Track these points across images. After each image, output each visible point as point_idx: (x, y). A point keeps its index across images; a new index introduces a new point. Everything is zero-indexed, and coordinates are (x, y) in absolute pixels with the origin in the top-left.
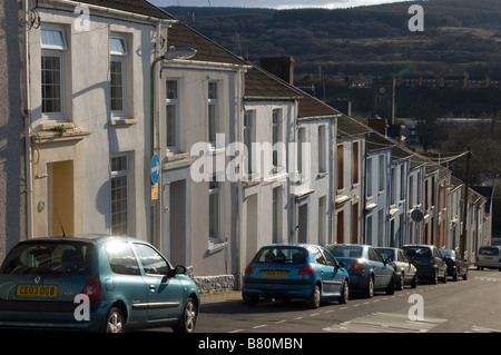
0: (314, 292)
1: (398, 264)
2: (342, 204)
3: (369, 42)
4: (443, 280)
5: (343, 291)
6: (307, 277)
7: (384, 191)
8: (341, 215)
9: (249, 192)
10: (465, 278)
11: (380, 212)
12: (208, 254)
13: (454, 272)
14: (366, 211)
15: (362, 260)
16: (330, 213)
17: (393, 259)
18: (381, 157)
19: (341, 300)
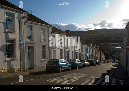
0: (59, 69)
1: (85, 62)
2: (77, 53)
3: (90, 35)
4: (95, 65)
5: (69, 68)
6: (58, 66)
7: (86, 51)
8: (77, 55)
9: (53, 50)
10: (100, 65)
11: (85, 55)
12: (42, 61)
13: (97, 64)
14: (82, 54)
15: (76, 62)
16: (74, 54)
17: (84, 62)
18: (85, 46)
19: (69, 70)
